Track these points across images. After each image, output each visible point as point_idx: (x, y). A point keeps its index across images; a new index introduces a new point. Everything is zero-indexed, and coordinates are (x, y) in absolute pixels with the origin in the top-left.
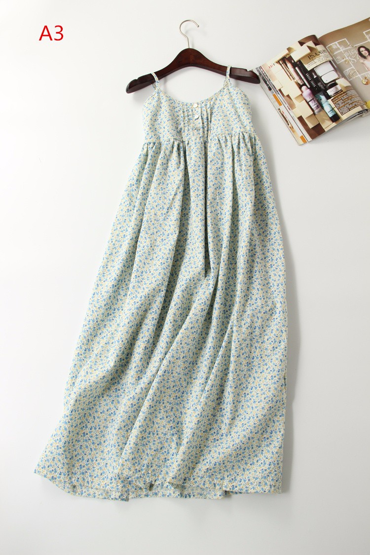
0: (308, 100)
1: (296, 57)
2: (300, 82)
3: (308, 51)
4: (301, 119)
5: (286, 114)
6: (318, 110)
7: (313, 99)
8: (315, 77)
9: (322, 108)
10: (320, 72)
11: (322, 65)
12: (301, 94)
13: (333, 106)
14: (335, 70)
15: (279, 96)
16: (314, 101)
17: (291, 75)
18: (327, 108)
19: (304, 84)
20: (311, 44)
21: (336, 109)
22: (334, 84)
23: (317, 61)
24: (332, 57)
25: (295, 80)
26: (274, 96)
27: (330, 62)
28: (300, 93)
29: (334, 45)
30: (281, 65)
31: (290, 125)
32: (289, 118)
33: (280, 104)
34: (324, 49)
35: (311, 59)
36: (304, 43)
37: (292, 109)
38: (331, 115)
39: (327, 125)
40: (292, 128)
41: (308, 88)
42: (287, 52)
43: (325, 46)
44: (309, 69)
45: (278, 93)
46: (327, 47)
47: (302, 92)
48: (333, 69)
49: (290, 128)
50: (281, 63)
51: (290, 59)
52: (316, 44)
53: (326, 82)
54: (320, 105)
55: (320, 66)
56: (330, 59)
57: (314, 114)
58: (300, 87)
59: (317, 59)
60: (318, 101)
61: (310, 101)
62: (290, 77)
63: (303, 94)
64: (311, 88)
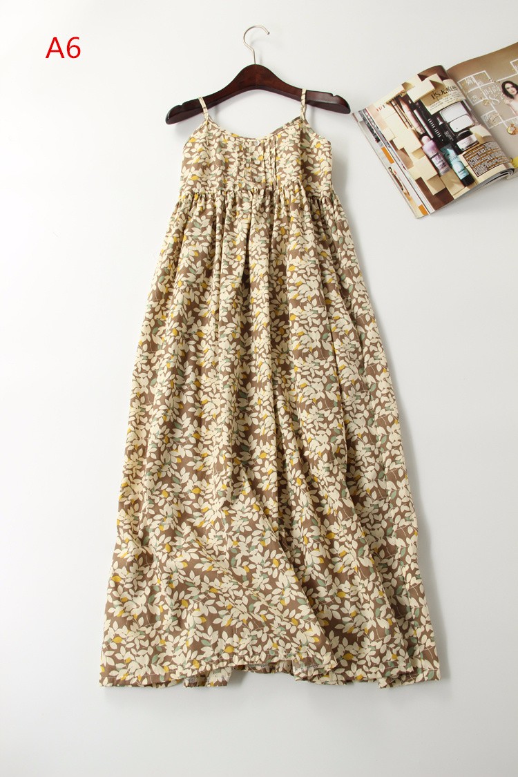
0: (431, 155)
1: (414, 96)
2: (419, 130)
3: (432, 88)
4: (420, 181)
5: (400, 175)
6: (445, 169)
7: (437, 154)
8: (441, 123)
9: (451, 166)
10: (447, 116)
11: (451, 108)
12: (421, 148)
13: (466, 164)
14: (469, 114)
15: (391, 150)
16: (439, 157)
17: (407, 121)
18: (457, 167)
19: (426, 134)
20: (435, 77)
21: (469, 168)
22: (466, 133)
23: (443, 102)
24: (466, 97)
25: (413, 128)
26: (384, 149)
27: (462, 102)
28: (420, 145)
29: (469, 79)
30: (393, 107)
31: (405, 190)
32: (404, 181)
33: (392, 162)
34: (454, 84)
35: (436, 99)
36: (426, 77)
37: (408, 169)
38: (462, 176)
39: (457, 190)
40: (407, 194)
41: (431, 139)
42: (402, 89)
43: (456, 81)
44: (432, 113)
45: (389, 146)
46: (458, 82)
47: (422, 144)
48: (466, 112)
49: (405, 194)
50: (394, 105)
51: (406, 99)
52: (443, 79)
53: (455, 130)
54: (447, 163)
55: (448, 109)
56: (463, 98)
57: (439, 175)
58: (420, 137)
59: (444, 98)
60: (444, 157)
61: (433, 157)
62: (407, 123)
63: (424, 147)
64: (435, 139)
